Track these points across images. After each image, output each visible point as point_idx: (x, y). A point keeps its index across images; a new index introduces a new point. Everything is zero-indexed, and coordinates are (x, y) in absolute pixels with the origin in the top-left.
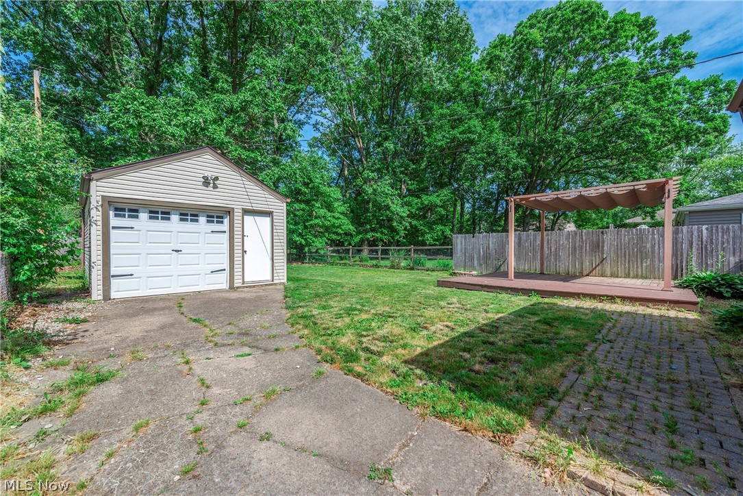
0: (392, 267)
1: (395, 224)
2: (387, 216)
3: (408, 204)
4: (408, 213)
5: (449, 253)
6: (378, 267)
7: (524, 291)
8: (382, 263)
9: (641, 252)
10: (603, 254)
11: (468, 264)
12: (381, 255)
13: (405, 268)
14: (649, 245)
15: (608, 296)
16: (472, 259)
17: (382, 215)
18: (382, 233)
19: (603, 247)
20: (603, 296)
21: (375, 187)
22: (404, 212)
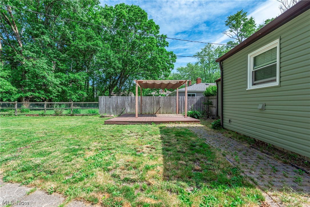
0: (57, 115)
1: (50, 88)
2: (44, 83)
3: (60, 77)
4: (60, 82)
5: (97, 106)
6: (44, 115)
7: (149, 123)
8: (48, 112)
9: (170, 105)
10: (160, 105)
11: (107, 111)
12: (47, 107)
13: (67, 115)
14: (172, 102)
15: (177, 121)
16: (109, 108)
17: (39, 82)
18: (39, 93)
19: (160, 103)
20: (176, 121)
21: (34, 62)
22: (57, 81)
